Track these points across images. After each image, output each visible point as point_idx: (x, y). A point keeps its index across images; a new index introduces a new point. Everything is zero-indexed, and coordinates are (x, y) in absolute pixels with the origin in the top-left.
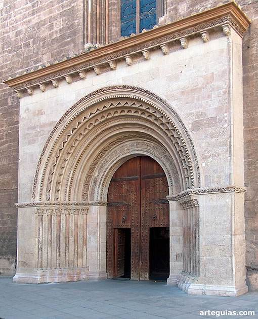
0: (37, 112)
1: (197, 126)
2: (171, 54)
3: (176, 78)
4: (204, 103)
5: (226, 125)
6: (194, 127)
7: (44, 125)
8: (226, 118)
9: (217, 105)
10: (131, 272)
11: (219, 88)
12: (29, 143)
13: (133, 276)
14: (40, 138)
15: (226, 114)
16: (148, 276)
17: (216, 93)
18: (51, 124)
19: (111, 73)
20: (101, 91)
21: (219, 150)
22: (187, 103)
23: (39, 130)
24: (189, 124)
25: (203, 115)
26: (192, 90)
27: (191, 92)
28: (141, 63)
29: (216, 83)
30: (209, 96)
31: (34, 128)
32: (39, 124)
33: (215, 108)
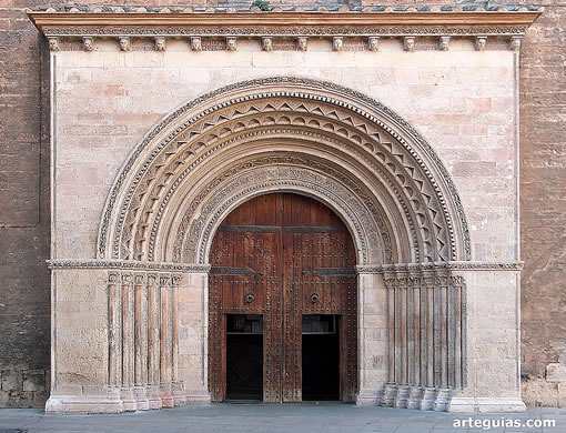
0: (105, 88)
1: (463, 170)
2: (417, 53)
3: (427, 91)
4: (475, 138)
5: (510, 177)
6: (457, 171)
7: (128, 116)
8: (510, 167)
9: (495, 146)
10: (265, 389)
11: (499, 123)
12: (83, 144)
13: (268, 395)
14: (114, 139)
15: (510, 162)
16: (300, 394)
17: (495, 128)
18: (145, 117)
19: (297, 54)
20: (276, 80)
21: (500, 210)
22: (446, 134)
23: (111, 123)
24: (450, 165)
25: (472, 156)
26: (454, 116)
27: (451, 118)
28: (358, 53)
29: (494, 114)
30: (483, 131)
31: (98, 116)
32: (111, 112)
33: (494, 150)
